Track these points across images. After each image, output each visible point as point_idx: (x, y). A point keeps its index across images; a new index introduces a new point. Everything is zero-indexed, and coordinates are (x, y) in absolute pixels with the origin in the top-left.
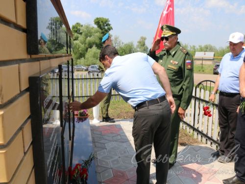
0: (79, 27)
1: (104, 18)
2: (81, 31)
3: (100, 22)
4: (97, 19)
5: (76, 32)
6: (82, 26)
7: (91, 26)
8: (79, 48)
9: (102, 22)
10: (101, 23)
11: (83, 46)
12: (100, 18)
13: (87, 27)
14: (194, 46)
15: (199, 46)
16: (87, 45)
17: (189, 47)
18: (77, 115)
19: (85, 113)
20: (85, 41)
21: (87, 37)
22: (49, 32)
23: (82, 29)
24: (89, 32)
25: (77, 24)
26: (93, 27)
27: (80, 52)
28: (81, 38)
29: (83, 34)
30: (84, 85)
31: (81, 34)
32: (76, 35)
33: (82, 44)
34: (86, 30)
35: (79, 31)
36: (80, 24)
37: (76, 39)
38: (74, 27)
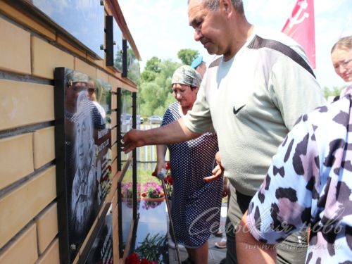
0: (156, 63)
1: (192, 49)
2: (159, 69)
3: (186, 55)
4: (182, 51)
5: (152, 69)
6: (160, 61)
7: (173, 61)
8: (155, 93)
9: (189, 55)
10: (187, 57)
11: (161, 89)
12: (186, 50)
13: (167, 63)
14: (326, 89)
15: (334, 88)
16: (167, 89)
18: (144, 195)
20: (164, 82)
21: (167, 77)
23: (161, 65)
24: (170, 70)
25: (154, 58)
26: (176, 63)
27: (158, 98)
28: (159, 78)
29: (162, 72)
31: (159, 72)
32: (152, 73)
33: (161, 86)
34: (166, 66)
35: (157, 68)
36: (157, 59)
37: (153, 79)
38: (149, 63)
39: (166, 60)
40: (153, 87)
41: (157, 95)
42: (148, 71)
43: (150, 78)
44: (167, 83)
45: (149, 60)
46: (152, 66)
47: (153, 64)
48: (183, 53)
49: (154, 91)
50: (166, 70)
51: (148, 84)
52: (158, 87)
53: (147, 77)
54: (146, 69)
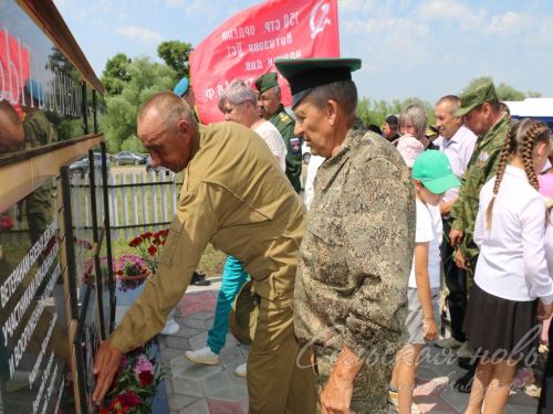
0: (122, 65)
1: (182, 42)
2: (128, 74)
3: (172, 51)
4: (166, 44)
5: (116, 75)
6: (130, 61)
7: (151, 62)
8: (124, 114)
9: (176, 51)
10: (174, 55)
12: (172, 43)
13: (142, 64)
14: (383, 103)
15: (394, 102)
17: (373, 103)
18: (120, 273)
19: (140, 268)
20: (137, 96)
21: (142, 88)
22: (51, 76)
23: (131, 69)
24: (147, 76)
25: (120, 56)
26: (156, 64)
28: (129, 89)
29: (134, 79)
30: (136, 198)
31: (128, 79)
32: (116, 82)
33: (132, 102)
34: (138, 70)
35: (124, 73)
36: (125, 57)
37: (118, 92)
38: (111, 65)
39: (140, 59)
40: (119, 105)
41: (127, 116)
42: (109, 79)
43: (114, 90)
45: (111, 58)
47: (118, 66)
48: (165, 48)
49: (121, 112)
50: (140, 76)
51: (111, 101)
52: (128, 103)
53: (109, 89)
54: (106, 75)
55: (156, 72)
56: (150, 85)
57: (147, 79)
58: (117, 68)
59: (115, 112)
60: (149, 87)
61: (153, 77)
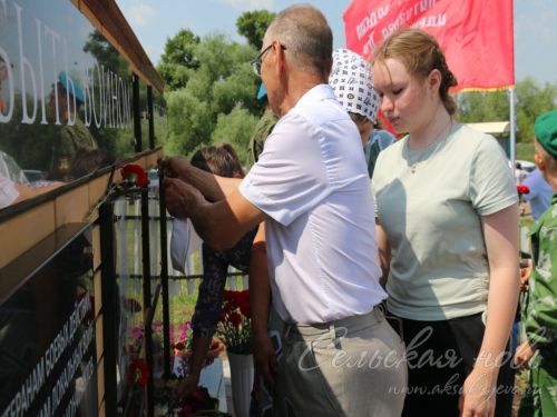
0: (187, 46)
2: (195, 58)
3: (257, 24)
4: (248, 16)
5: (180, 60)
6: (198, 40)
7: (228, 41)
8: (189, 115)
11: (202, 106)
12: (257, 14)
13: (215, 45)
16: (215, 105)
20: (209, 90)
21: (214, 78)
22: (90, 61)
23: (199, 52)
24: (222, 61)
25: (184, 34)
26: (235, 44)
27: (195, 125)
28: (197, 80)
29: (204, 67)
31: (196, 66)
32: (179, 70)
33: (201, 99)
34: (210, 53)
35: (190, 58)
36: (192, 35)
37: (181, 84)
38: (171, 47)
39: (213, 37)
40: (182, 102)
41: (193, 117)
42: (170, 65)
43: (177, 82)
44: (215, 92)
45: (172, 37)
46: (179, 52)
47: (182, 48)
48: (247, 22)
49: (185, 111)
50: (212, 62)
51: (171, 97)
52: (195, 100)
53: (169, 79)
54: (165, 59)
55: (234, 56)
56: (227, 74)
57: (221, 66)
58: (180, 50)
59: (177, 111)
60: (225, 77)
61: (231, 62)
